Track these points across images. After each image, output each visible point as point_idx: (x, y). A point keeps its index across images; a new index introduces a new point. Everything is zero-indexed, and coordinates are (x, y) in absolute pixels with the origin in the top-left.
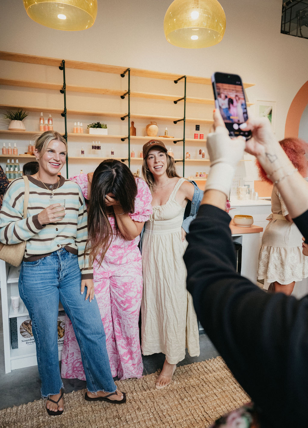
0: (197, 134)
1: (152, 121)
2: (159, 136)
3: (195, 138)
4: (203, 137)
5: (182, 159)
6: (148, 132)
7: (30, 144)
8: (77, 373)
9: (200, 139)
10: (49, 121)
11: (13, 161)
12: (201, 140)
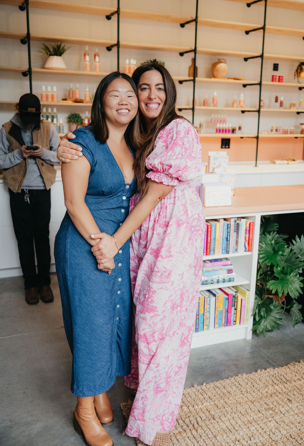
0: (276, 76)
1: (220, 57)
2: (228, 78)
3: (272, 81)
4: (282, 79)
5: (257, 109)
6: (215, 73)
7: (71, 89)
8: (131, 380)
9: (279, 81)
10: (95, 57)
11: (50, 110)
12: (280, 84)
